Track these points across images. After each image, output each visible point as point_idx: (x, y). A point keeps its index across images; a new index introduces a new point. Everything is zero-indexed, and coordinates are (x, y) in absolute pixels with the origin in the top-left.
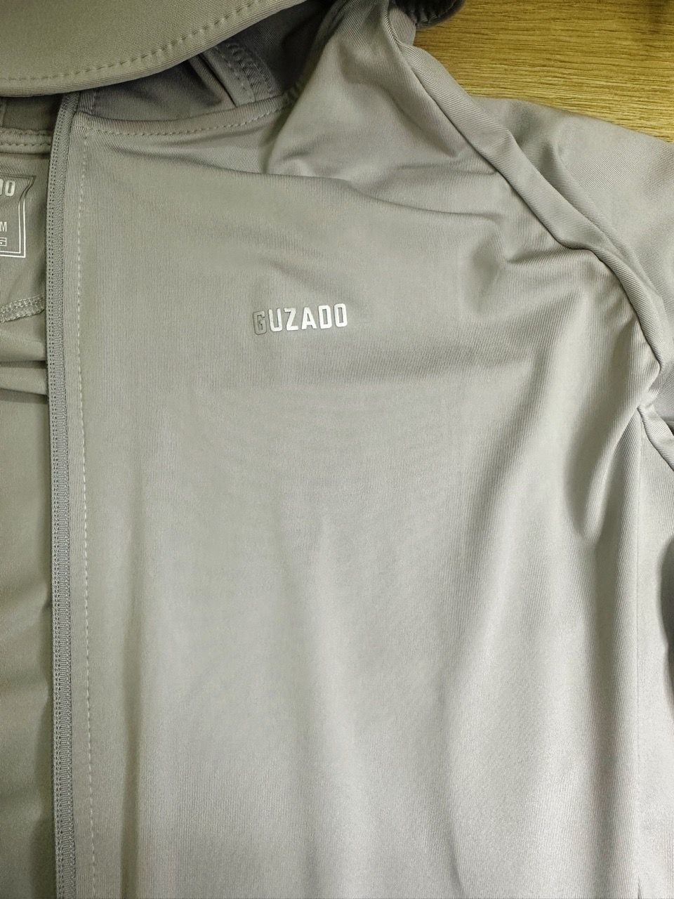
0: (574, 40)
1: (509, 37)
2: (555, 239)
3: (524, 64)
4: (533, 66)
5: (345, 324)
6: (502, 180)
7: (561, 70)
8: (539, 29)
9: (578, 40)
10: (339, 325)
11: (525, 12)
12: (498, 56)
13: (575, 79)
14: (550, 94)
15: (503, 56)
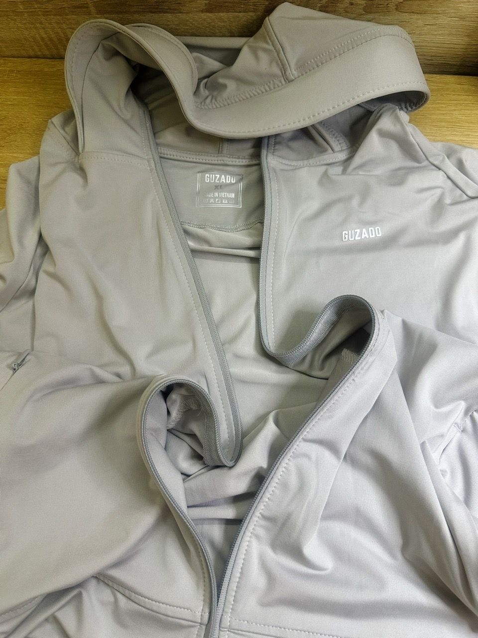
0: (463, 118)
1: (436, 117)
2: (467, 195)
3: (444, 127)
4: (448, 128)
5: (380, 235)
6: (443, 172)
7: (460, 130)
8: (449, 114)
9: (466, 118)
10: (378, 235)
11: (442, 107)
12: (433, 124)
13: (466, 133)
14: (456, 138)
15: (435, 124)
